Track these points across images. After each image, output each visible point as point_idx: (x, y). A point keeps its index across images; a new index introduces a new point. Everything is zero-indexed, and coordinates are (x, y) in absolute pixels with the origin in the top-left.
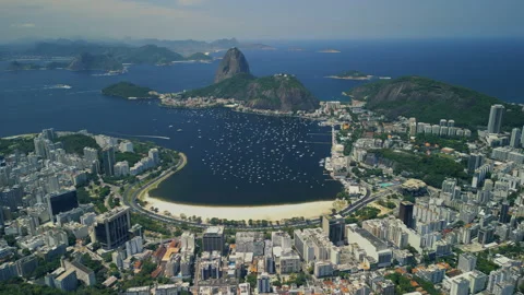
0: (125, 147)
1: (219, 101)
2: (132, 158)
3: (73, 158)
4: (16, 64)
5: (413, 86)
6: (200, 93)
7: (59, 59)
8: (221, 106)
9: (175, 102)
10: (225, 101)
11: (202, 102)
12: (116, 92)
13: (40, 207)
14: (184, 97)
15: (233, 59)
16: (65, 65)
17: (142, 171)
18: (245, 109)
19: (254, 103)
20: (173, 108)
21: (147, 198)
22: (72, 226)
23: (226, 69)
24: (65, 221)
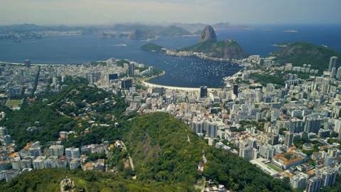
0: (140, 66)
1: (195, 53)
2: (141, 70)
3: (120, 68)
4: (104, 34)
5: (299, 47)
6: (186, 49)
7: (124, 33)
8: (195, 56)
9: (173, 53)
10: (197, 54)
11: (185, 53)
12: (146, 48)
13: (106, 78)
14: (178, 51)
15: (207, 32)
16: (127, 35)
17: (145, 74)
18: (205, 57)
19: (211, 54)
20: (171, 56)
21: (143, 82)
22: (114, 84)
23: (203, 37)
24: (113, 82)
